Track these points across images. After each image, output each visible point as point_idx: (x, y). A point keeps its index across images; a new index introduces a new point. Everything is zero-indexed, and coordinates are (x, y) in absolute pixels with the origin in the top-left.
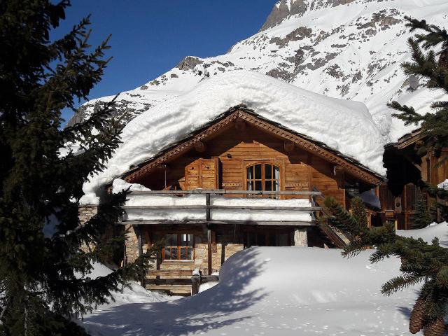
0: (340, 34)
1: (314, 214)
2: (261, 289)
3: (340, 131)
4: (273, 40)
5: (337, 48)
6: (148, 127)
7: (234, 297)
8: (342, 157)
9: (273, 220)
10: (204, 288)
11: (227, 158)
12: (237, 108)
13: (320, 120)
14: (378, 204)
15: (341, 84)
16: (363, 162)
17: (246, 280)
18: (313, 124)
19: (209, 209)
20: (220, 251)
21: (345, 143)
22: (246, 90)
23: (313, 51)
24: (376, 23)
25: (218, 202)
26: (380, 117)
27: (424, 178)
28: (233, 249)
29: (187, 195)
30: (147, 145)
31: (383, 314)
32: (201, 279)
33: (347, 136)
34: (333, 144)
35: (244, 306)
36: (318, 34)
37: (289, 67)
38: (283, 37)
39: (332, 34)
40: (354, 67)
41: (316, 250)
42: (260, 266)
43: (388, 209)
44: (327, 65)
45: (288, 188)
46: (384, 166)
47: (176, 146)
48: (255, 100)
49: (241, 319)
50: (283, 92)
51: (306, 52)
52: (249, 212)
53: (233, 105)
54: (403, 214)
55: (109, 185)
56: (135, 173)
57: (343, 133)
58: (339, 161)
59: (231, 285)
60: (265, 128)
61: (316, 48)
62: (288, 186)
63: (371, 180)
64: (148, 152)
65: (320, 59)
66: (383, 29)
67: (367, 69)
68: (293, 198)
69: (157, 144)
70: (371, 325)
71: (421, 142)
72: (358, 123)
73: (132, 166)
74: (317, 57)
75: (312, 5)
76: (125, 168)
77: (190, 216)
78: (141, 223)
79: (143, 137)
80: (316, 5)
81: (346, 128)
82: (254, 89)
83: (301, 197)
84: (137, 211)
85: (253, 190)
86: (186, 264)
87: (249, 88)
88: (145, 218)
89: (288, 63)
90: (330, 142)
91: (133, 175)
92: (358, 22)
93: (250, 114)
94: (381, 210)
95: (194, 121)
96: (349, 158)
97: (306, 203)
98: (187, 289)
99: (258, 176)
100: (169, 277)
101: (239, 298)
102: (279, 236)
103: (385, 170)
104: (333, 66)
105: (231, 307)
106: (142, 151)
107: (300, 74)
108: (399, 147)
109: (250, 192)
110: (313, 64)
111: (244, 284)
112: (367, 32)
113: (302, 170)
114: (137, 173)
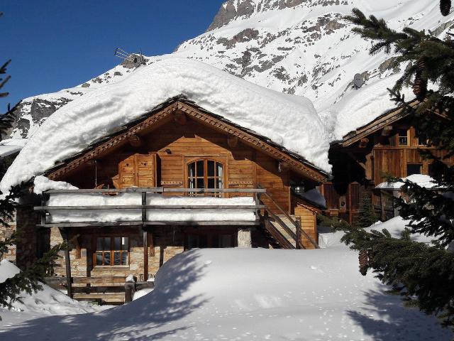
0: (286, 37)
1: (258, 212)
2: (201, 295)
3: (286, 125)
4: (221, 41)
5: (283, 51)
6: (75, 118)
7: (170, 306)
8: (287, 153)
9: (215, 220)
10: (138, 295)
11: (166, 154)
12: (176, 99)
13: (265, 113)
14: (323, 202)
15: (287, 86)
16: (308, 158)
17: (184, 286)
18: (258, 117)
19: (145, 209)
20: (158, 255)
21: (290, 138)
22: (186, 79)
23: (260, 53)
24: (321, 27)
25: (156, 202)
26: (325, 115)
27: (369, 176)
28: (172, 251)
29: (121, 194)
30: (75, 138)
31: (330, 320)
32: (136, 285)
33: (292, 131)
34: (278, 139)
35: (181, 315)
36: (265, 36)
37: (236, 68)
38: (230, 37)
39: (278, 36)
40: (300, 70)
41: (260, 250)
42: (200, 270)
43: (333, 208)
44: (273, 68)
45: (231, 186)
46: (330, 163)
47: (107, 140)
48: (196, 91)
49: (174, 331)
50: (225, 82)
51: (253, 54)
52: (189, 212)
53: (171, 96)
54: (348, 213)
55: (30, 183)
56: (60, 170)
57: (288, 128)
58: (284, 157)
59: (167, 291)
60: (207, 121)
61: (263, 51)
62: (232, 183)
63: (316, 177)
64: (76, 146)
65: (267, 62)
66: (327, 33)
67: (312, 73)
68: (236, 196)
69: (86, 137)
70: (317, 332)
71: (365, 140)
72: (304, 117)
73: (57, 162)
74: (264, 59)
75: (259, 7)
76: (49, 164)
77: (124, 216)
78: (67, 225)
79: (70, 129)
80: (262, 7)
81: (291, 122)
82: (195, 78)
83: (246, 195)
84: (62, 212)
85: (194, 187)
86: (119, 270)
87: (190, 77)
88: (72, 220)
89: (235, 64)
90: (275, 137)
91: (58, 172)
92: (304, 26)
93: (191, 105)
94: (326, 209)
95: (128, 112)
96: (294, 154)
97: (250, 201)
98: (120, 297)
99: (200, 173)
100: (101, 285)
101: (175, 306)
102: (221, 236)
103: (331, 166)
104: (279, 69)
105: (165, 316)
106: (69, 145)
107: (247, 76)
108: (344, 144)
109: (192, 189)
110: (260, 66)
111: (181, 291)
112: (313, 36)
113: (246, 167)
114: (63, 169)
